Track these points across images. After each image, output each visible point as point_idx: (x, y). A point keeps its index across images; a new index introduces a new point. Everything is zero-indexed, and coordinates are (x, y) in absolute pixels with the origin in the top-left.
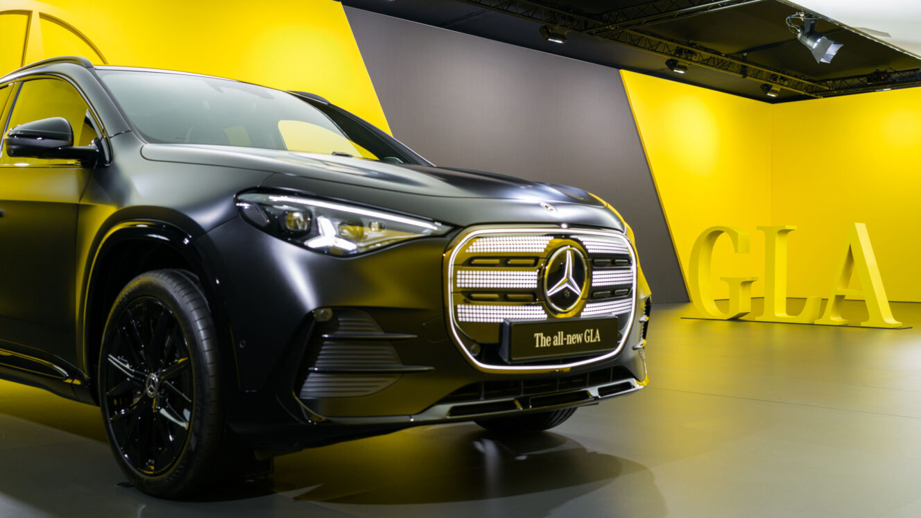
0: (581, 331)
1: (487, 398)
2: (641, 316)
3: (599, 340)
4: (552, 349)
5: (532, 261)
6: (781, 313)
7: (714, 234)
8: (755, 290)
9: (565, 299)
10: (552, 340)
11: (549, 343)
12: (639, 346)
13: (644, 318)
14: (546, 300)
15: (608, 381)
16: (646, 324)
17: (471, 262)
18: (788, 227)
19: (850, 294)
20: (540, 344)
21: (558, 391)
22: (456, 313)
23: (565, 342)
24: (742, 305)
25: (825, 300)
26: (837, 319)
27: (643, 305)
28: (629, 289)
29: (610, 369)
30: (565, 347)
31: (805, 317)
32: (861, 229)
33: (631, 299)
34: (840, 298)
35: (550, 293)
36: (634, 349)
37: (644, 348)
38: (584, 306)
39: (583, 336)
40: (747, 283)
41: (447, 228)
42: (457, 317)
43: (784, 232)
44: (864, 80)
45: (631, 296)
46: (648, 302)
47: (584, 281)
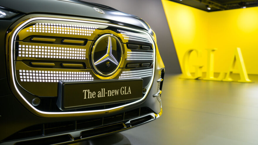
0: (118, 88)
1: (47, 134)
2: (159, 78)
3: (130, 93)
4: (96, 99)
5: (82, 42)
6: (212, 77)
7: (191, 51)
8: (204, 70)
9: (107, 68)
10: (97, 94)
11: (94, 96)
12: (157, 95)
13: (160, 80)
14: (93, 68)
15: (137, 116)
16: (162, 83)
17: (31, 39)
18: (215, 49)
19: (235, 71)
20: (87, 96)
21: (103, 125)
22: (18, 76)
23: (106, 95)
24: (199, 75)
25: (226, 74)
26: (230, 79)
27: (160, 73)
28: (151, 64)
29: (139, 108)
30: (106, 98)
31: (220, 78)
32: (239, 50)
33: (152, 69)
34: (231, 73)
35: (96, 63)
36: (154, 96)
37: (160, 95)
38: (121, 73)
39: (120, 91)
40: (201, 67)
41: (12, 14)
42: (19, 79)
43: (213, 51)
44: (238, 5)
45: (152, 67)
46: (163, 71)
47: (121, 57)
